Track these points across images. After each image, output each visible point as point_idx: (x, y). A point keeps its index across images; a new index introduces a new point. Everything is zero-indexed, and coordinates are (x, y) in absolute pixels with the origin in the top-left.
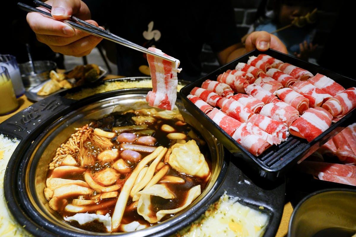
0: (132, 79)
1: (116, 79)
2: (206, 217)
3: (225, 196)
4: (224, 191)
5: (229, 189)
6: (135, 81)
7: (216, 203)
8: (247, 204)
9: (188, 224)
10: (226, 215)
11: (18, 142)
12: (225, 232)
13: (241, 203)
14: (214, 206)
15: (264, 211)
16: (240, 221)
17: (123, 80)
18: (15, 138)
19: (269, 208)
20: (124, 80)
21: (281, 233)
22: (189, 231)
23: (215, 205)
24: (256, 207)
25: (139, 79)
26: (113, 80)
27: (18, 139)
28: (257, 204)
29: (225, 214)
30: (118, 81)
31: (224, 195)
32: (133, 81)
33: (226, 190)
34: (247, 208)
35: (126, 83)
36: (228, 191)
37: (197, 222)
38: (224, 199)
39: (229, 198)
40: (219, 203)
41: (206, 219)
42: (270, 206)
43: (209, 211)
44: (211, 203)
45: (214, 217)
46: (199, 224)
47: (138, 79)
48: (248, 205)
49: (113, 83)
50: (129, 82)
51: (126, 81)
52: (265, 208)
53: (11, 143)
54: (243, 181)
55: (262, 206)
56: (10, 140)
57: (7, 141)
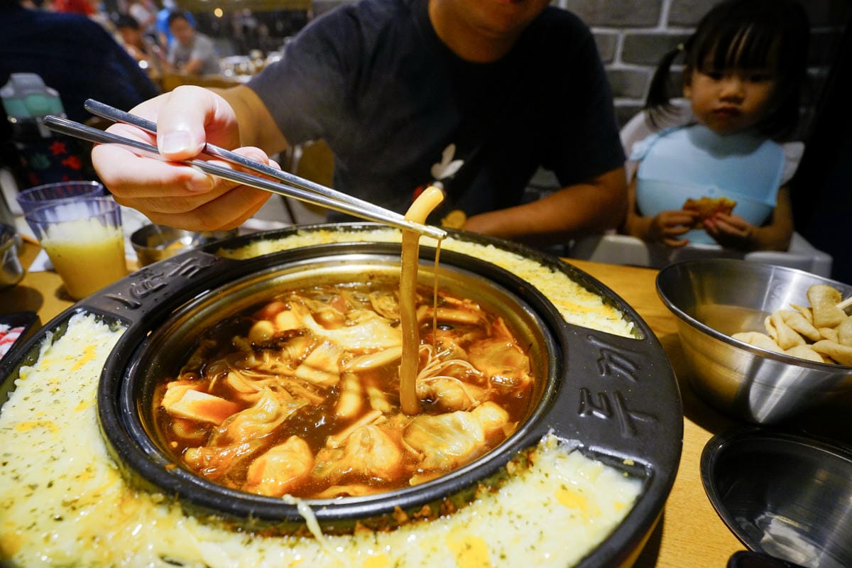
0: (356, 227)
1: (321, 226)
2: (508, 475)
3: (550, 439)
4: (548, 429)
5: (558, 426)
6: (362, 230)
7: (532, 449)
8: (598, 456)
9: (471, 482)
10: (550, 476)
11: (122, 331)
12: (545, 505)
13: (583, 454)
14: (525, 454)
15: (633, 473)
16: (580, 490)
17: (335, 227)
18: (117, 322)
19: (644, 462)
20: (338, 228)
21: (681, 549)
22: (472, 499)
23: (529, 453)
24: (616, 464)
25: (369, 226)
26: (315, 227)
27: (124, 323)
28: (619, 455)
29: (547, 475)
30: (325, 229)
31: (548, 436)
32: (356, 230)
33: (552, 426)
34: (598, 464)
35: (343, 233)
36: (556, 429)
37: (489, 482)
38: (547, 443)
39: (559, 442)
40: (538, 451)
41: (509, 481)
42: (645, 458)
43: (516, 463)
44: (522, 448)
45: (524, 479)
46: (495, 489)
47: (367, 227)
48: (600, 458)
49: (315, 233)
50: (348, 233)
51: (342, 229)
52: (636, 463)
53: (108, 332)
54: (590, 413)
55: (629, 459)
56: (107, 326)
57: (102, 327)
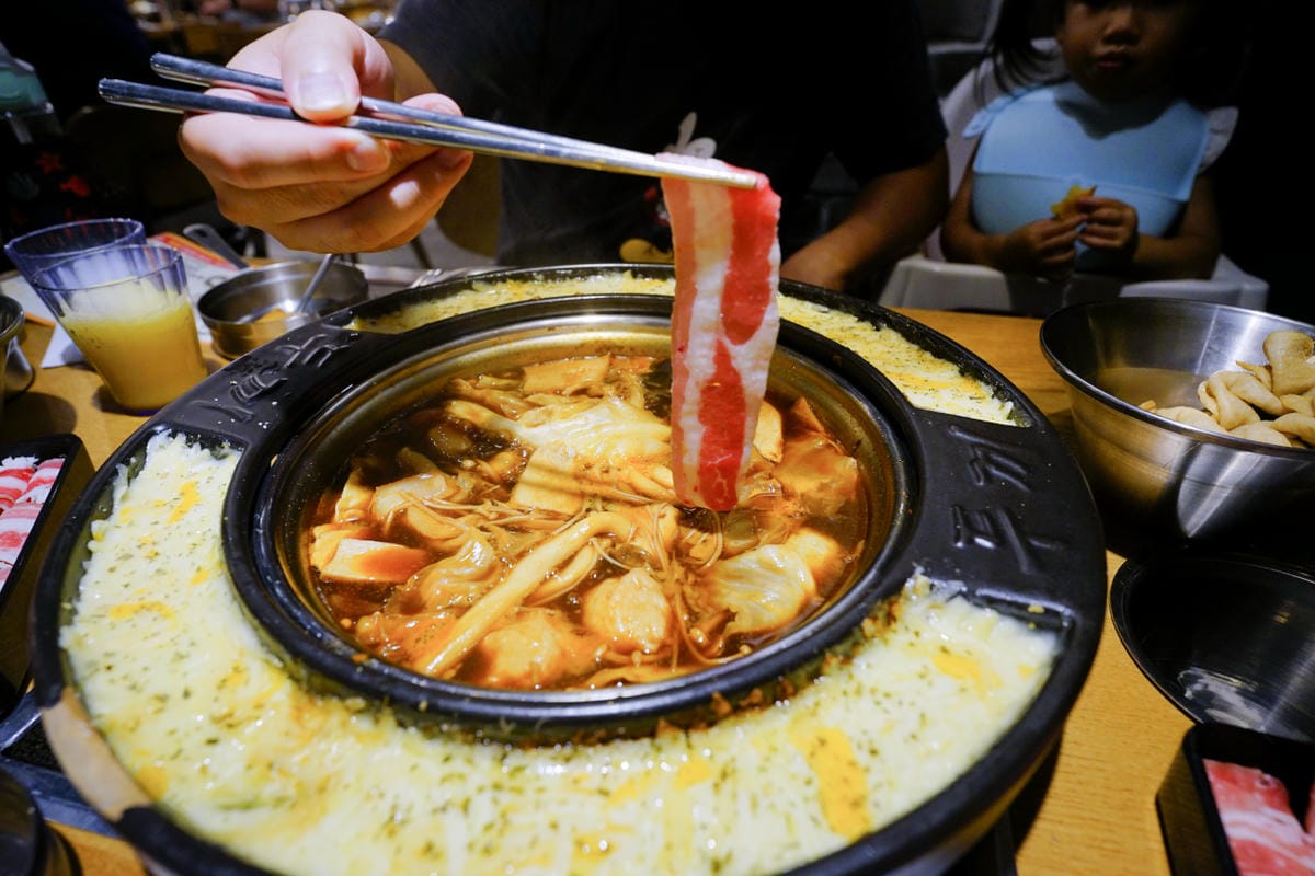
0: (562, 273)
1: (508, 273)
2: (865, 637)
3: (918, 581)
4: (914, 568)
5: (927, 562)
6: (572, 277)
7: (893, 598)
8: (991, 602)
9: (816, 651)
10: (921, 635)
11: (233, 460)
12: (922, 676)
13: (968, 601)
14: (886, 607)
15: (1044, 623)
16: (968, 652)
18: (224, 444)
19: (1060, 608)
22: (817, 675)
23: (891, 605)
24: (1019, 613)
26: (499, 274)
27: (236, 444)
28: (1021, 599)
29: (917, 634)
30: (515, 277)
31: (916, 579)
32: (564, 277)
33: (920, 564)
34: (989, 614)
35: (543, 283)
36: (926, 568)
37: (840, 649)
38: (914, 588)
39: (932, 587)
40: (901, 600)
41: (867, 646)
42: (1061, 603)
43: (875, 619)
44: (877, 598)
45: (886, 641)
46: (848, 659)
47: (580, 272)
48: (992, 605)
49: (500, 285)
52: (1047, 611)
53: (209, 460)
54: (970, 542)
55: (1036, 606)
56: (207, 451)
57: (199, 453)
